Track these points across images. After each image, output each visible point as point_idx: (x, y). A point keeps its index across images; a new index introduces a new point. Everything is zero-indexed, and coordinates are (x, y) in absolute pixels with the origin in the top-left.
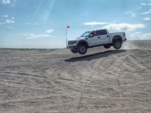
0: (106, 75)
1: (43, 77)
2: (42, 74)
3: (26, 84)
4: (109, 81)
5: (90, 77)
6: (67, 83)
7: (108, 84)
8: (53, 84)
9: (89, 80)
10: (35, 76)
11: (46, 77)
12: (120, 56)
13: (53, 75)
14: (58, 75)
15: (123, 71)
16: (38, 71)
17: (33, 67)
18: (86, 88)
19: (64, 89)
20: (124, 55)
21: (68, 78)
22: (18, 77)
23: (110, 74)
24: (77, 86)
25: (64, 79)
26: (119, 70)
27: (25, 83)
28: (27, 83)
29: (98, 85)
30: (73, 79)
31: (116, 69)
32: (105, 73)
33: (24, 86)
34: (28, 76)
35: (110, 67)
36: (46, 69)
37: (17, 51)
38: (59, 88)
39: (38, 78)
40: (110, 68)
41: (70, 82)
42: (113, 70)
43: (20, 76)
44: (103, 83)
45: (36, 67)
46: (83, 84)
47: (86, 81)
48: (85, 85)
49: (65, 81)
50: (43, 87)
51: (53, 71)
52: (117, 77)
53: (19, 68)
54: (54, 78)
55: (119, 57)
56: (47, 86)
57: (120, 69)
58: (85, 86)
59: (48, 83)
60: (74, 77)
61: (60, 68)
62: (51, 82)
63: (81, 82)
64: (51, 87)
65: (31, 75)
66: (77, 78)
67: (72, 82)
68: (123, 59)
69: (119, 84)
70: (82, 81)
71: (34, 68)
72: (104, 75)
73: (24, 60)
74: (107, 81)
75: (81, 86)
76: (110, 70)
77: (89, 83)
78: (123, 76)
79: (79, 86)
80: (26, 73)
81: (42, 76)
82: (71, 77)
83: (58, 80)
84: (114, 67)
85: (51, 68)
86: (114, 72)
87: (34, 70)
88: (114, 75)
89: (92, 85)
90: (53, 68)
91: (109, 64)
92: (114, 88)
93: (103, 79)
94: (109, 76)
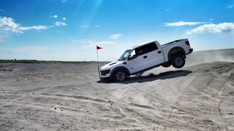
0: (200, 101)
1: (108, 102)
2: (106, 98)
3: (84, 112)
4: (206, 109)
5: (177, 103)
6: (143, 112)
7: (205, 113)
8: (122, 111)
9: (175, 108)
10: (96, 100)
11: (113, 102)
12: (222, 73)
13: (122, 100)
14: (130, 99)
15: (227, 95)
16: (100, 94)
17: (93, 88)
18: (171, 120)
19: (139, 120)
20: (227, 71)
21: (144, 105)
22: (74, 102)
23: (207, 98)
24: (159, 115)
25: (138, 105)
26: (220, 93)
27: (83, 110)
28: (87, 111)
29: (189, 116)
30: (151, 105)
31: (215, 91)
32: (199, 98)
33: (82, 114)
34: (87, 101)
35: (207, 88)
36: (113, 90)
37: (71, 65)
38: (131, 118)
39: (101, 103)
40: (206, 90)
41: (147, 110)
42: (212, 93)
43: (76, 100)
44: (197, 112)
45: (98, 88)
46: (167, 113)
47: (171, 109)
48: (169, 114)
49: (139, 108)
50: (109, 116)
51: (122, 94)
52: (218, 104)
53: (74, 89)
54: (124, 103)
55: (221, 73)
56: (114, 116)
57: (221, 91)
58: (170, 116)
59: (116, 110)
60: (153, 103)
61: (132, 89)
62: (120, 109)
63: (164, 111)
64: (120, 116)
65: (91, 99)
66: (158, 104)
67: (149, 110)
68: (226, 76)
69: (221, 115)
70: (165, 109)
71: (95, 90)
72: (197, 100)
73: (80, 78)
74: (202, 109)
75: (164, 115)
76: (206, 93)
77: (175, 112)
78: (227, 102)
79: (161, 116)
80: (85, 96)
81: (107, 100)
82: (148, 103)
83: (130, 107)
84: (213, 89)
85: (120, 90)
86: (213, 96)
87: (95, 92)
88: (213, 101)
89: (180, 115)
90: (123, 89)
91: (205, 85)
92: (213, 120)
93: (196, 106)
94: (206, 102)
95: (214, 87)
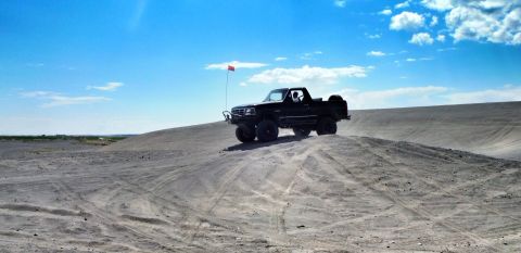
0: (252, 205)
1: (79, 215)
2: (76, 208)
3: (28, 237)
4: (261, 221)
5: (209, 212)
6: (146, 231)
7: (257, 228)
8: (105, 231)
9: (206, 221)
10: (55, 212)
11: (89, 215)
12: (293, 154)
13: (108, 210)
14: (124, 207)
15: (298, 194)
16: (66, 199)
17: (53, 188)
18: (195, 243)
19: (137, 246)
20: (301, 152)
21: (150, 217)
22: (8, 218)
23: (264, 201)
24: (174, 236)
25: (137, 219)
26: (288, 191)
27: (27, 233)
28: (32, 234)
29: (229, 233)
30: (161, 218)
31: (279, 188)
32: (251, 201)
33: (24, 241)
34: (37, 214)
35: (265, 183)
36: (91, 192)
37: (13, 143)
38: (122, 244)
39: (65, 218)
40: (263, 187)
41: (154, 226)
42: (273, 191)
43: (12, 213)
44: (244, 227)
45: (61, 189)
46: (189, 232)
47: (197, 224)
48: (194, 232)
49: (139, 224)
50: (78, 243)
51: (108, 198)
52: (281, 210)
53: (11, 192)
54: (109, 215)
55: (291, 155)
56: (89, 241)
57: (289, 188)
58: (195, 236)
59: (95, 230)
60: (166, 213)
61: (129, 188)
62: (102, 227)
63: (185, 227)
64: (99, 240)
65: (45, 210)
66: (175, 214)
67: (158, 227)
68: (299, 161)
69: (285, 229)
70: (187, 223)
71: (56, 191)
72: (246, 204)
73: (27, 169)
74: (252, 221)
75: (184, 235)
76: (264, 191)
77: (205, 229)
78: (298, 206)
79: (179, 237)
80: (32, 205)
81: (78, 212)
82: (158, 213)
83: (121, 223)
84: (275, 184)
85: (105, 190)
86: (274, 197)
87: (55, 196)
88: (275, 205)
89: (212, 233)
90: (110, 189)
91: (262, 177)
92: (270, 240)
93: (244, 217)
94: (261, 208)
95: (277, 180)
